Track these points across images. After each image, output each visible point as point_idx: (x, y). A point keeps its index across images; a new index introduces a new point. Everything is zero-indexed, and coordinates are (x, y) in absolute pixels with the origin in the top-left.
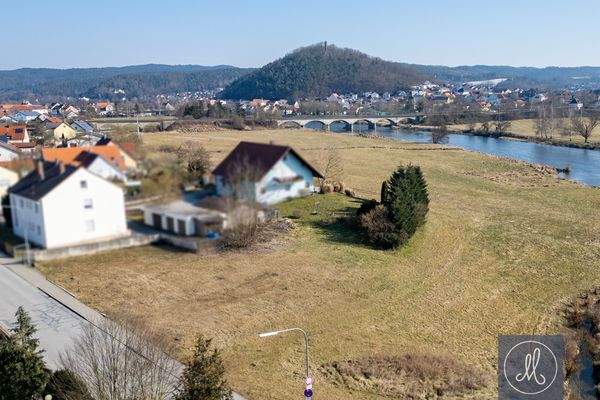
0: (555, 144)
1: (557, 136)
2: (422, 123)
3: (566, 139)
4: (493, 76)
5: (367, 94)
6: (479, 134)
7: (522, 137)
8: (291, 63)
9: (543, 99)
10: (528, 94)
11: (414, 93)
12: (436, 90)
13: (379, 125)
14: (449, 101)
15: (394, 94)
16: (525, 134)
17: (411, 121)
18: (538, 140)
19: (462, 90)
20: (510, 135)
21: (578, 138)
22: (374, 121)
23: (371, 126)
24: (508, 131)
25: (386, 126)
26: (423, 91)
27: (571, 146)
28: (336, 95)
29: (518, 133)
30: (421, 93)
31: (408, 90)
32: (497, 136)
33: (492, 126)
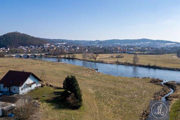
0: (88, 61)
1: (88, 59)
2: (50, 55)
3: (91, 60)
4: (63, 42)
5: (31, 46)
6: (67, 58)
8: (6, 37)
9: (78, 48)
10: (74, 47)
11: (44, 46)
12: (50, 45)
13: (38, 56)
14: (55, 49)
15: (39, 46)
16: (79, 58)
17: (46, 55)
18: (84, 60)
19: (57, 46)
20: (76, 59)
21: (93, 60)
23: (35, 56)
24: (75, 58)
25: (40, 56)
26: (47, 45)
27: (92, 62)
28: (21, 47)
29: (77, 58)
30: (47, 46)
31: (43, 45)
32: (72, 59)
33: (71, 56)
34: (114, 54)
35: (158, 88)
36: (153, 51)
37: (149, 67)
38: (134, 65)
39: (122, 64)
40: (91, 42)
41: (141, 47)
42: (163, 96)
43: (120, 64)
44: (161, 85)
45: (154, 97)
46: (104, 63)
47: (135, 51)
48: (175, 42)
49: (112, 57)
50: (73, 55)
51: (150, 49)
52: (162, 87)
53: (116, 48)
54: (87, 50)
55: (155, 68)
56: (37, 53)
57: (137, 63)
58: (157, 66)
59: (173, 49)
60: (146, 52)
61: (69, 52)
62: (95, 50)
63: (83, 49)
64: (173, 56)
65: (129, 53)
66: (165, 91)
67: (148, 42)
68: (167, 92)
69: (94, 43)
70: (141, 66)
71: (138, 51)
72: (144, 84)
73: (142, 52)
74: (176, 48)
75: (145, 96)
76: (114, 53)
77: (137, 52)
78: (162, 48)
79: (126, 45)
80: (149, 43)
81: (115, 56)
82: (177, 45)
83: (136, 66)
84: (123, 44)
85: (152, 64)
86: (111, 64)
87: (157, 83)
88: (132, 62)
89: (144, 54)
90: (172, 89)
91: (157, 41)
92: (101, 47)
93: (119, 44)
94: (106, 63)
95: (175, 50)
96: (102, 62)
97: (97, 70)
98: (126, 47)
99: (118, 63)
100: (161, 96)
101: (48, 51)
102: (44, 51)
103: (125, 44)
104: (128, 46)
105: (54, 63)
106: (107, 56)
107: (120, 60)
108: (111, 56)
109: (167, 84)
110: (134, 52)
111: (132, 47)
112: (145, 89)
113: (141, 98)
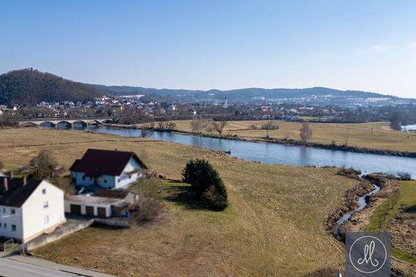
0: (204, 136)
1: (204, 131)
2: (117, 122)
3: (210, 133)
4: (136, 93)
5: (66, 103)
6: (158, 130)
7: (184, 132)
8: (7, 81)
9: (174, 109)
10: (165, 105)
11: (97, 103)
12: (110, 101)
13: (89, 124)
14: (122, 108)
15: (84, 103)
17: (108, 122)
18: (195, 134)
19: (126, 102)
20: (176, 131)
21: (216, 133)
22: (85, 121)
23: (84, 125)
24: (175, 128)
25: (94, 124)
26: (102, 101)
27: (214, 137)
28: (44, 103)
29: (180, 130)
30: (102, 103)
31: (93, 101)
32: (169, 131)
33: (165, 125)
34: (255, 122)
35: (352, 184)
36: (341, 115)
37: (333, 148)
38: (303, 144)
39: (277, 142)
40: (199, 94)
41: (314, 107)
42: (361, 196)
43: (273, 142)
44: (358, 179)
45: (346, 196)
46: (240, 140)
47: (301, 115)
48: (387, 96)
49: (254, 128)
50: (169, 122)
51: (334, 111)
52: (359, 182)
53: (260, 109)
54: (195, 113)
55: (344, 149)
56: (85, 118)
57: (308, 141)
58: (348, 145)
59: (382, 110)
60: (325, 118)
61: (155, 117)
62: (212, 112)
63: (185, 109)
64: (383, 127)
65: (289, 120)
66: (364, 188)
67: (328, 96)
68: (369, 190)
69: (207, 97)
70: (316, 146)
71: (306, 115)
72: (325, 178)
73: (317, 118)
74: (389, 108)
75: (330, 195)
76: (254, 119)
77: (305, 118)
78: (360, 109)
79: (279, 101)
80: (329, 98)
81: (259, 127)
82: (392, 102)
83: (307, 145)
84: (272, 100)
85: (339, 143)
86: (255, 141)
87: (350, 176)
88: (298, 139)
89: (320, 122)
90: (378, 185)
91: (349, 93)
92: (226, 106)
93: (263, 98)
94: (245, 140)
95: (387, 113)
96: (235, 138)
97: (229, 153)
98: (280, 106)
99: (269, 141)
100: (358, 195)
101: (110, 114)
102: (99, 113)
103: (276, 100)
104: (284, 105)
105: (134, 140)
106: (241, 125)
107: (273, 134)
108: (252, 126)
109: (368, 177)
110: (300, 118)
111: (293, 106)
112: (328, 185)
113: (323, 198)
